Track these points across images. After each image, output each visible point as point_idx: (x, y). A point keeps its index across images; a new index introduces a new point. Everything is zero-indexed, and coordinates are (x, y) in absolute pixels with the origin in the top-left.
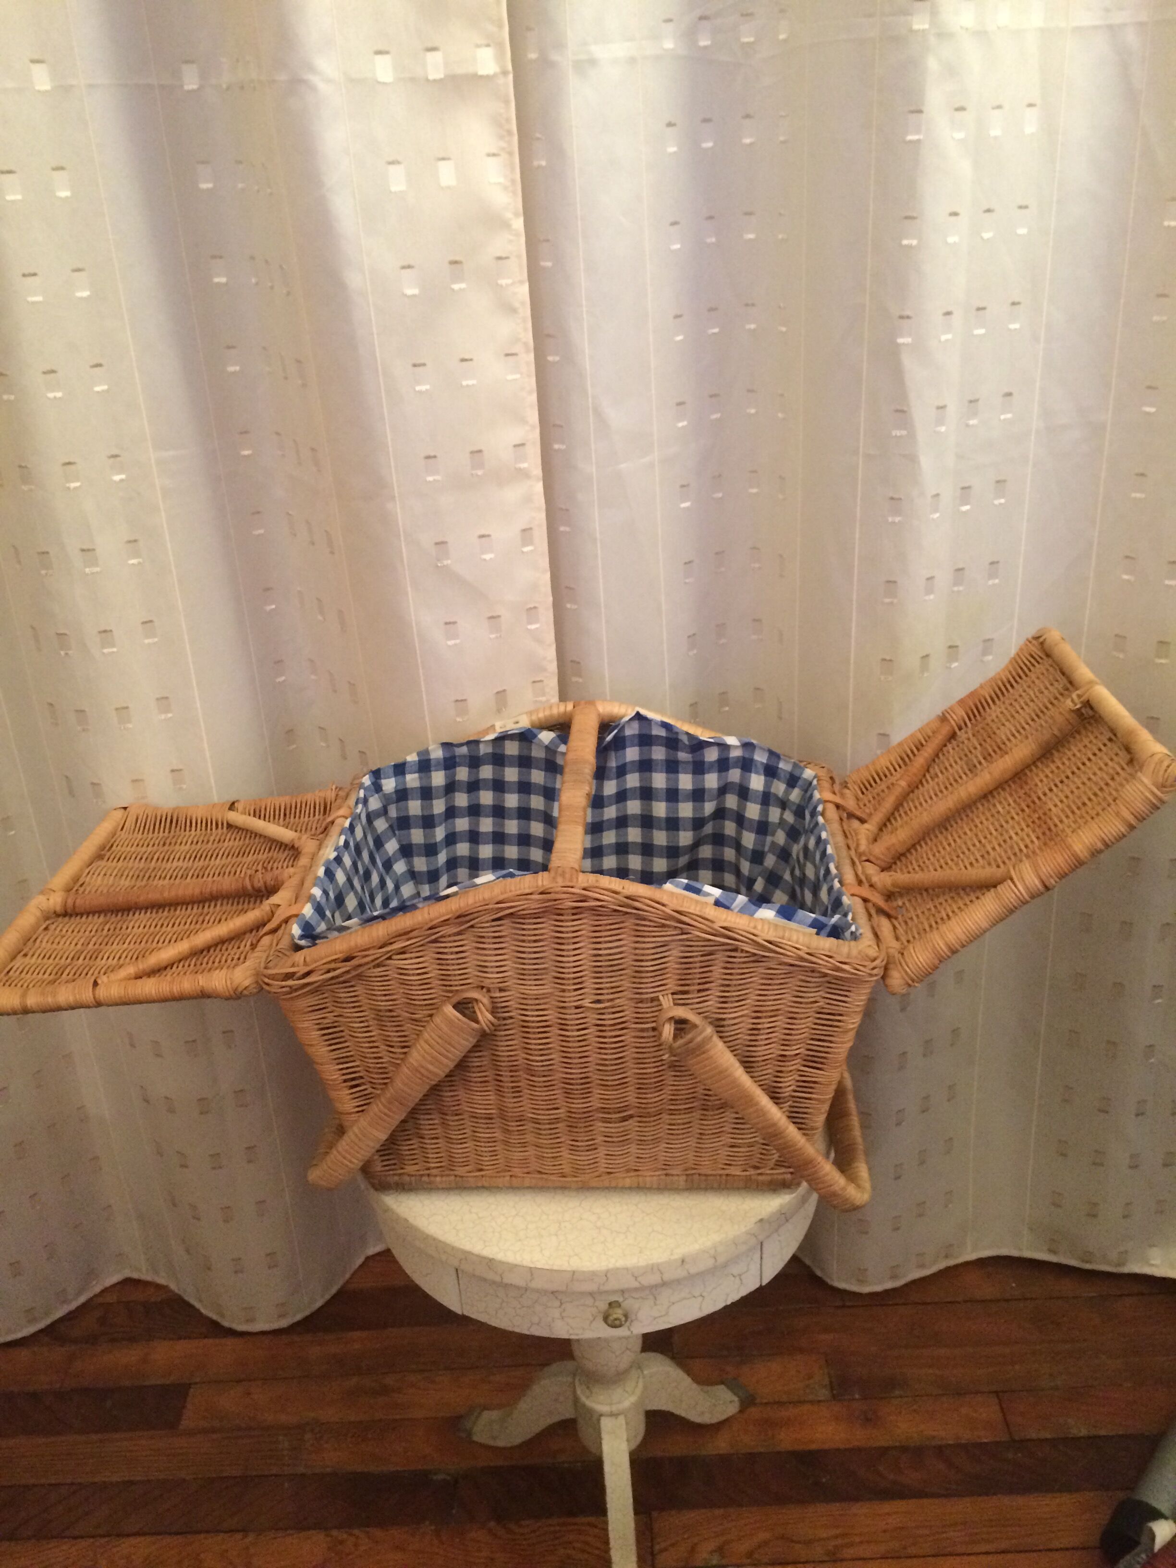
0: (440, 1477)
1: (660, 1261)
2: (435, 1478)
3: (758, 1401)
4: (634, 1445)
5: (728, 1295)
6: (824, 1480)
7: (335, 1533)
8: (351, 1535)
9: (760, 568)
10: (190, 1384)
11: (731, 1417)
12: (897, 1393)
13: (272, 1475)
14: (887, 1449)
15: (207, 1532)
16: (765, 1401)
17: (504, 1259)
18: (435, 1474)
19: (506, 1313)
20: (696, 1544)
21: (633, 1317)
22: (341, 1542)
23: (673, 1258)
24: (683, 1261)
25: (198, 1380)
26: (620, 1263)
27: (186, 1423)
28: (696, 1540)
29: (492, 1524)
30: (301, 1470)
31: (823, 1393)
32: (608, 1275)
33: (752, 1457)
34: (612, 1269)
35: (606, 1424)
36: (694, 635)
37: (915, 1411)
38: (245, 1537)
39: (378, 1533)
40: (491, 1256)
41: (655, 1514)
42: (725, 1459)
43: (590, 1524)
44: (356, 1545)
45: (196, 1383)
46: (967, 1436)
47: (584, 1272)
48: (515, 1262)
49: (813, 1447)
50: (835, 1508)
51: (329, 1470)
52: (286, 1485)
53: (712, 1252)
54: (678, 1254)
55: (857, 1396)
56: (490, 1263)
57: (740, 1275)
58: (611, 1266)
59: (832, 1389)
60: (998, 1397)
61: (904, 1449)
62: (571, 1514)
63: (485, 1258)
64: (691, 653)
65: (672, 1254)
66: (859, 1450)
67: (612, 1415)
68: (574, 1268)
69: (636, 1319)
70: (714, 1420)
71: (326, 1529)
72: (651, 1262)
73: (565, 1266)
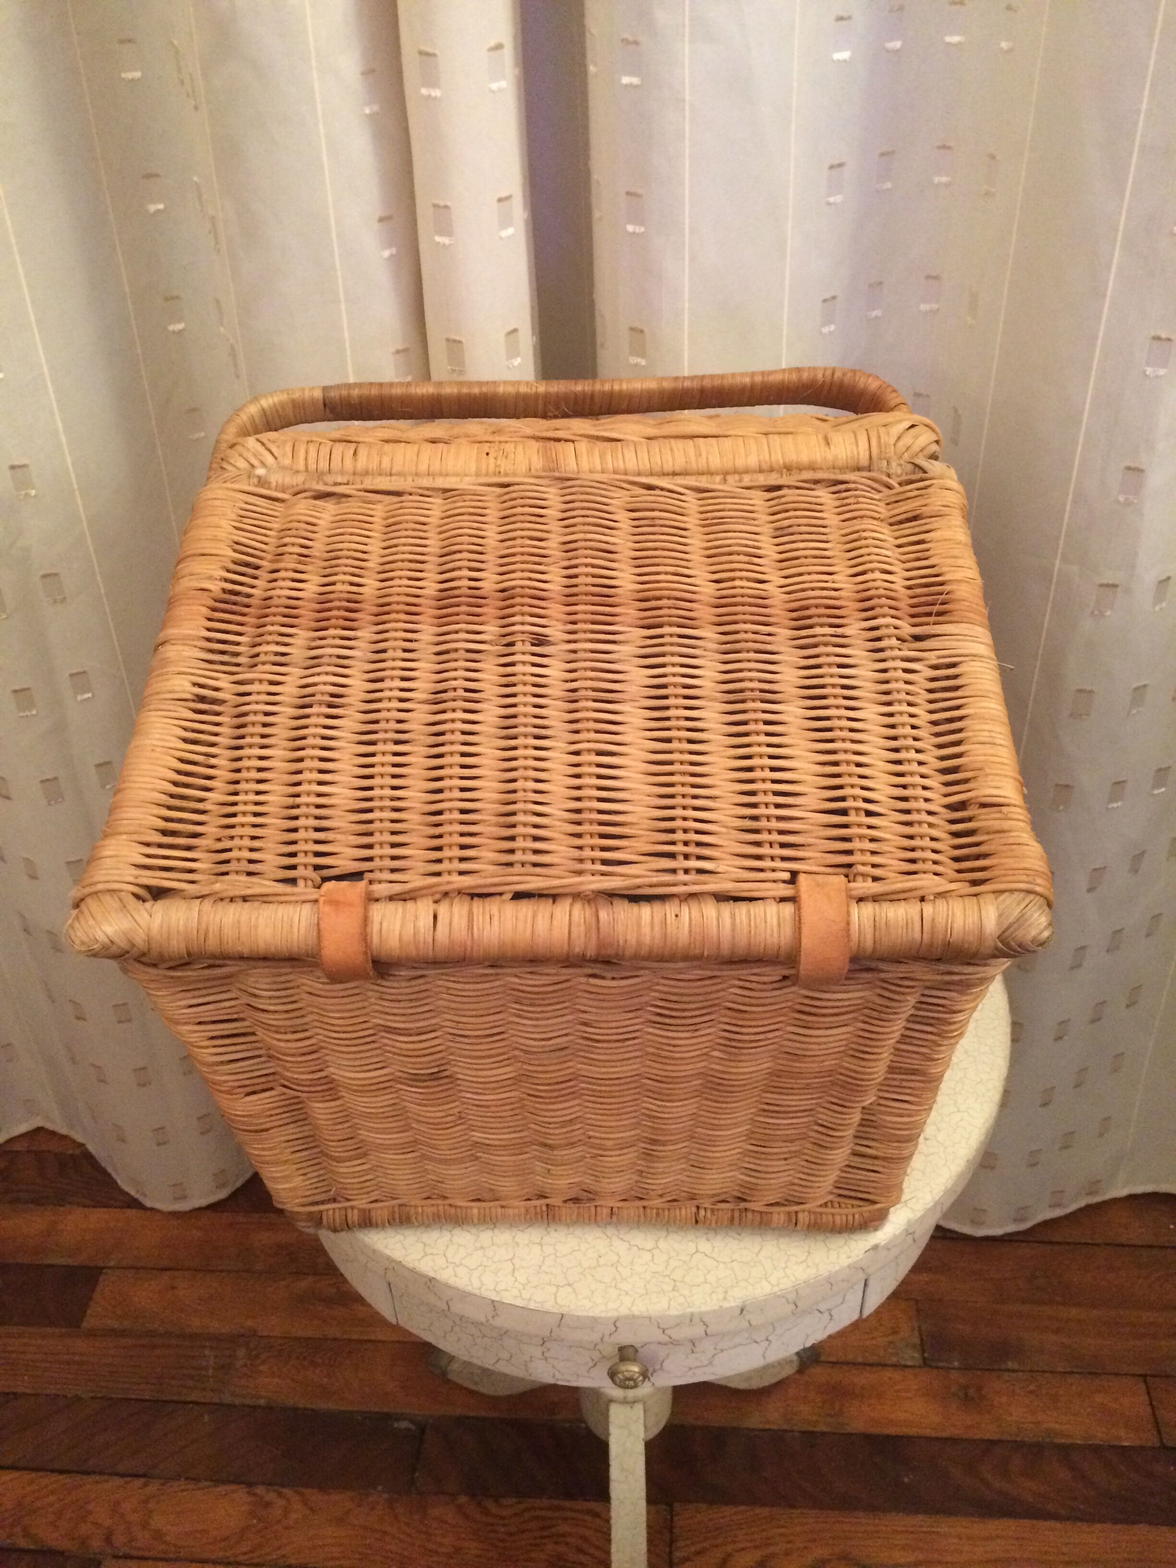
0: (404, 1424)
1: (704, 1309)
2: (396, 1425)
5: (808, 1336)
6: (906, 1480)
7: (260, 1490)
8: (280, 1495)
10: (102, 1268)
11: (787, 1378)
12: (1010, 1365)
13: (192, 1402)
14: (991, 1442)
15: (101, 1473)
17: (452, 1281)
18: (398, 1420)
20: (730, 1555)
21: (657, 1367)
22: (268, 1505)
23: (726, 1305)
24: (742, 1310)
25: (112, 1264)
26: (640, 1308)
27: (89, 1323)
28: (729, 1548)
29: (463, 1499)
30: (227, 1399)
31: (912, 1357)
32: (618, 1324)
33: (810, 1437)
34: (626, 1317)
35: (617, 1414)
36: (833, 298)
37: (1031, 1392)
38: (146, 1485)
39: (315, 1496)
40: (432, 1274)
41: (677, 1506)
42: (777, 1437)
43: (589, 1512)
44: (286, 1511)
45: (110, 1268)
46: (1100, 1434)
47: (578, 1317)
48: (469, 1289)
49: (892, 1431)
50: (919, 1520)
51: (262, 1402)
52: (206, 1418)
53: (792, 1297)
55: (956, 1364)
56: (430, 1282)
58: (624, 1311)
59: (923, 1351)
60: (1145, 1381)
61: (1018, 1446)
62: (570, 1496)
63: (423, 1276)
65: (725, 1299)
66: (953, 1441)
67: (625, 1402)
69: (661, 1368)
71: (250, 1485)
72: (689, 1310)
73: (549, 1306)
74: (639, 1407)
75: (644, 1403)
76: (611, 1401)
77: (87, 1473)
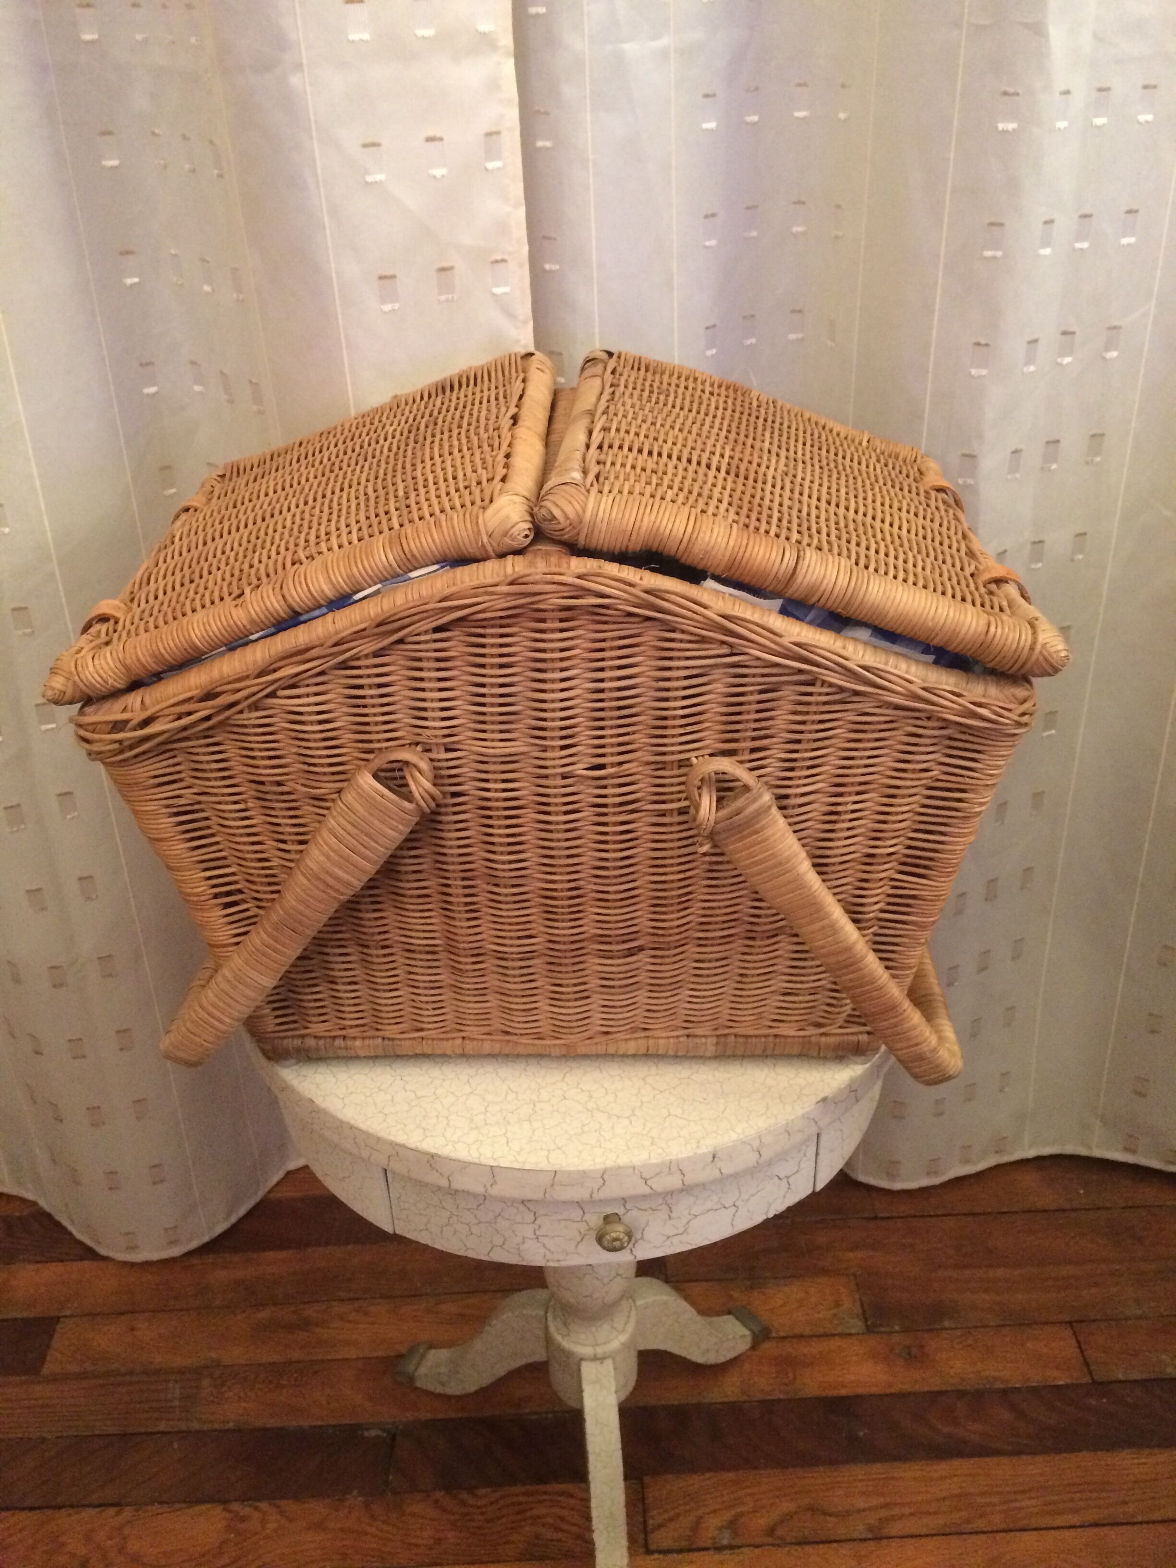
0: (373, 1433)
1: (680, 1156)
2: (366, 1434)
3: (774, 1334)
4: (624, 1394)
5: (770, 1205)
6: (861, 1434)
7: (235, 1506)
8: (256, 1508)
9: (804, 233)
10: (59, 1318)
11: (741, 1354)
12: (947, 1324)
13: (158, 1433)
14: (937, 1393)
15: (72, 1506)
16: (782, 1334)
17: (453, 1155)
18: (367, 1429)
19: (455, 1232)
20: (701, 1518)
21: (639, 1236)
22: (243, 1519)
23: (700, 1151)
24: (714, 1157)
25: (68, 1312)
26: (623, 1160)
27: (48, 1368)
28: (700, 1513)
29: (438, 1494)
30: (195, 1425)
31: (857, 1325)
32: (605, 1177)
33: (768, 1406)
34: (611, 1169)
35: (588, 1371)
36: (714, 326)
37: (970, 1345)
38: (118, 1513)
39: (290, 1506)
40: (433, 1151)
41: (647, 1479)
42: (734, 1408)
43: (562, 1493)
44: (264, 1522)
45: (65, 1317)
46: (1036, 1376)
47: (569, 1172)
48: (469, 1159)
49: (844, 1392)
50: (878, 1469)
51: (231, 1425)
52: (176, 1445)
53: (756, 1144)
54: (707, 1146)
55: (897, 1328)
56: (432, 1159)
57: (788, 1177)
58: (609, 1164)
59: (866, 1320)
60: (1072, 1328)
61: (961, 1394)
62: (542, 1480)
63: (426, 1153)
64: (709, 353)
65: (698, 1147)
66: (903, 1396)
67: (595, 1358)
68: (557, 1168)
69: (642, 1238)
70: (722, 1359)
71: (225, 1502)
72: (668, 1158)
73: (544, 1165)
74: (609, 1364)
75: (613, 1359)
76: (582, 1359)
77: (60, 1508)
